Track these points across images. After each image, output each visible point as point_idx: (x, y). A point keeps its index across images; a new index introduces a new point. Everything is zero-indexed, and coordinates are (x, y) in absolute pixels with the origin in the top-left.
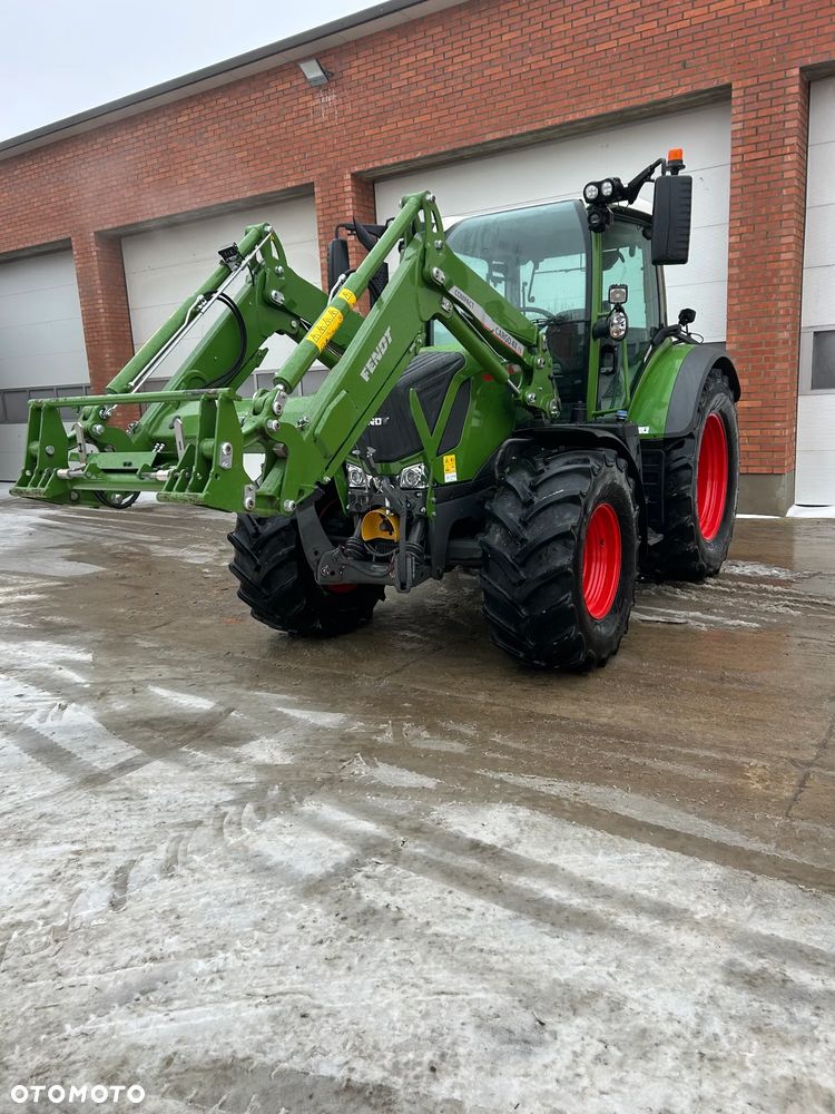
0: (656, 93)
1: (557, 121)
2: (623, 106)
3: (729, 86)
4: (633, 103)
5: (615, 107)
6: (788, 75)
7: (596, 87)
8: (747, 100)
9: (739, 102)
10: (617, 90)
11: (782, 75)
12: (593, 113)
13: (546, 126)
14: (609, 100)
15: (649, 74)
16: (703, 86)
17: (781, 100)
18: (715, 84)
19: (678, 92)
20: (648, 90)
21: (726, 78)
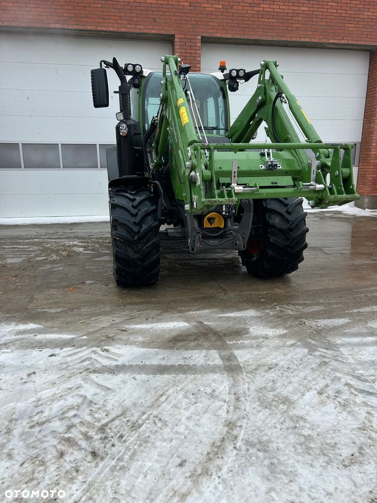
0: (141, 29)
1: (93, 28)
2: (126, 30)
3: (174, 36)
4: (132, 30)
5: (123, 30)
6: (197, 38)
7: (113, 18)
8: (182, 44)
9: (178, 43)
10: (124, 22)
11: (194, 37)
12: (111, 29)
13: (86, 29)
14: (120, 26)
15: (139, 19)
16: (163, 32)
17: (195, 48)
18: (168, 33)
19: (153, 32)
20: (139, 27)
21: (173, 31)
